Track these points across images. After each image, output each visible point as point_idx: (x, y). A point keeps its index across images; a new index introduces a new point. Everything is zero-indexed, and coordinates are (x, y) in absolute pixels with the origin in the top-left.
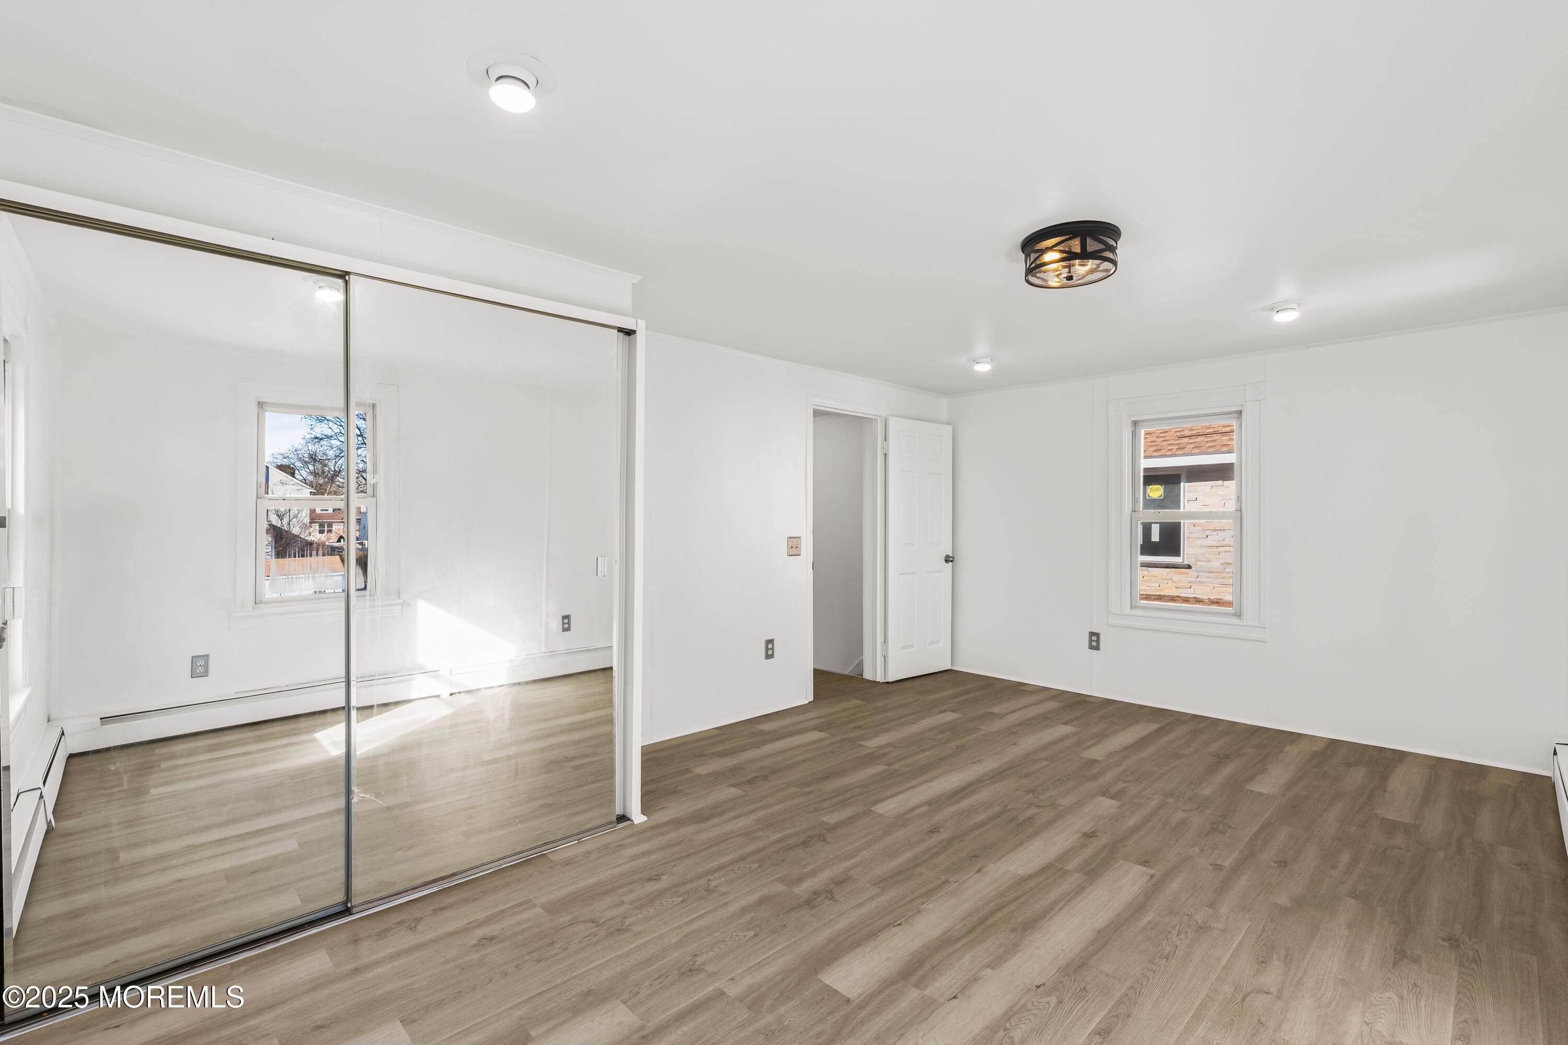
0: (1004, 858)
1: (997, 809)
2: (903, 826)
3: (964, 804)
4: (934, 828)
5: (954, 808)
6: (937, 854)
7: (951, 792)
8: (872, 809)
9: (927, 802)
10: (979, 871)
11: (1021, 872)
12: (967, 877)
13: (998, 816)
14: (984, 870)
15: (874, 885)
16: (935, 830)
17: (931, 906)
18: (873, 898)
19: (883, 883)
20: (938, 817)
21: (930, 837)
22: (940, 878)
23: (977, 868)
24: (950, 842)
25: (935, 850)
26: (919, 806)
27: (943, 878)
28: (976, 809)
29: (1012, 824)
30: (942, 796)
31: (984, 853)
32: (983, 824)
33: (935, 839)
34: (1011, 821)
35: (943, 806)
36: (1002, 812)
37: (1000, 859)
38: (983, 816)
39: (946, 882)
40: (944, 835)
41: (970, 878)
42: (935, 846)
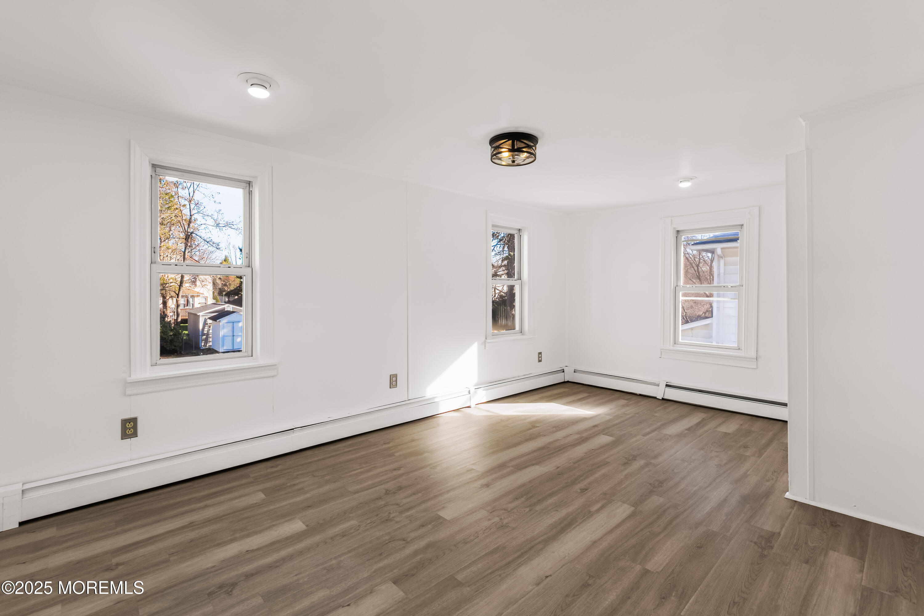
0: (544, 473)
1: (538, 508)
2: (605, 494)
3: (563, 512)
4: (584, 492)
5: (571, 509)
6: (580, 476)
7: (573, 526)
8: (633, 508)
9: (592, 515)
10: (558, 468)
11: (537, 467)
12: (564, 465)
13: (539, 501)
14: (555, 468)
15: (609, 462)
16: (584, 490)
17: (581, 455)
18: (608, 458)
19: (605, 463)
20: (581, 501)
21: (586, 486)
22: (577, 465)
23: (558, 469)
24: (574, 482)
25: (582, 478)
26: (598, 511)
27: (576, 465)
28: (554, 508)
29: (531, 495)
30: (581, 521)
31: (554, 476)
32: (551, 495)
33: (582, 485)
34: (532, 497)
35: (579, 511)
36: (535, 504)
37: (546, 473)
38: (550, 501)
39: (575, 463)
40: (578, 487)
41: (563, 465)
42: (582, 480)
